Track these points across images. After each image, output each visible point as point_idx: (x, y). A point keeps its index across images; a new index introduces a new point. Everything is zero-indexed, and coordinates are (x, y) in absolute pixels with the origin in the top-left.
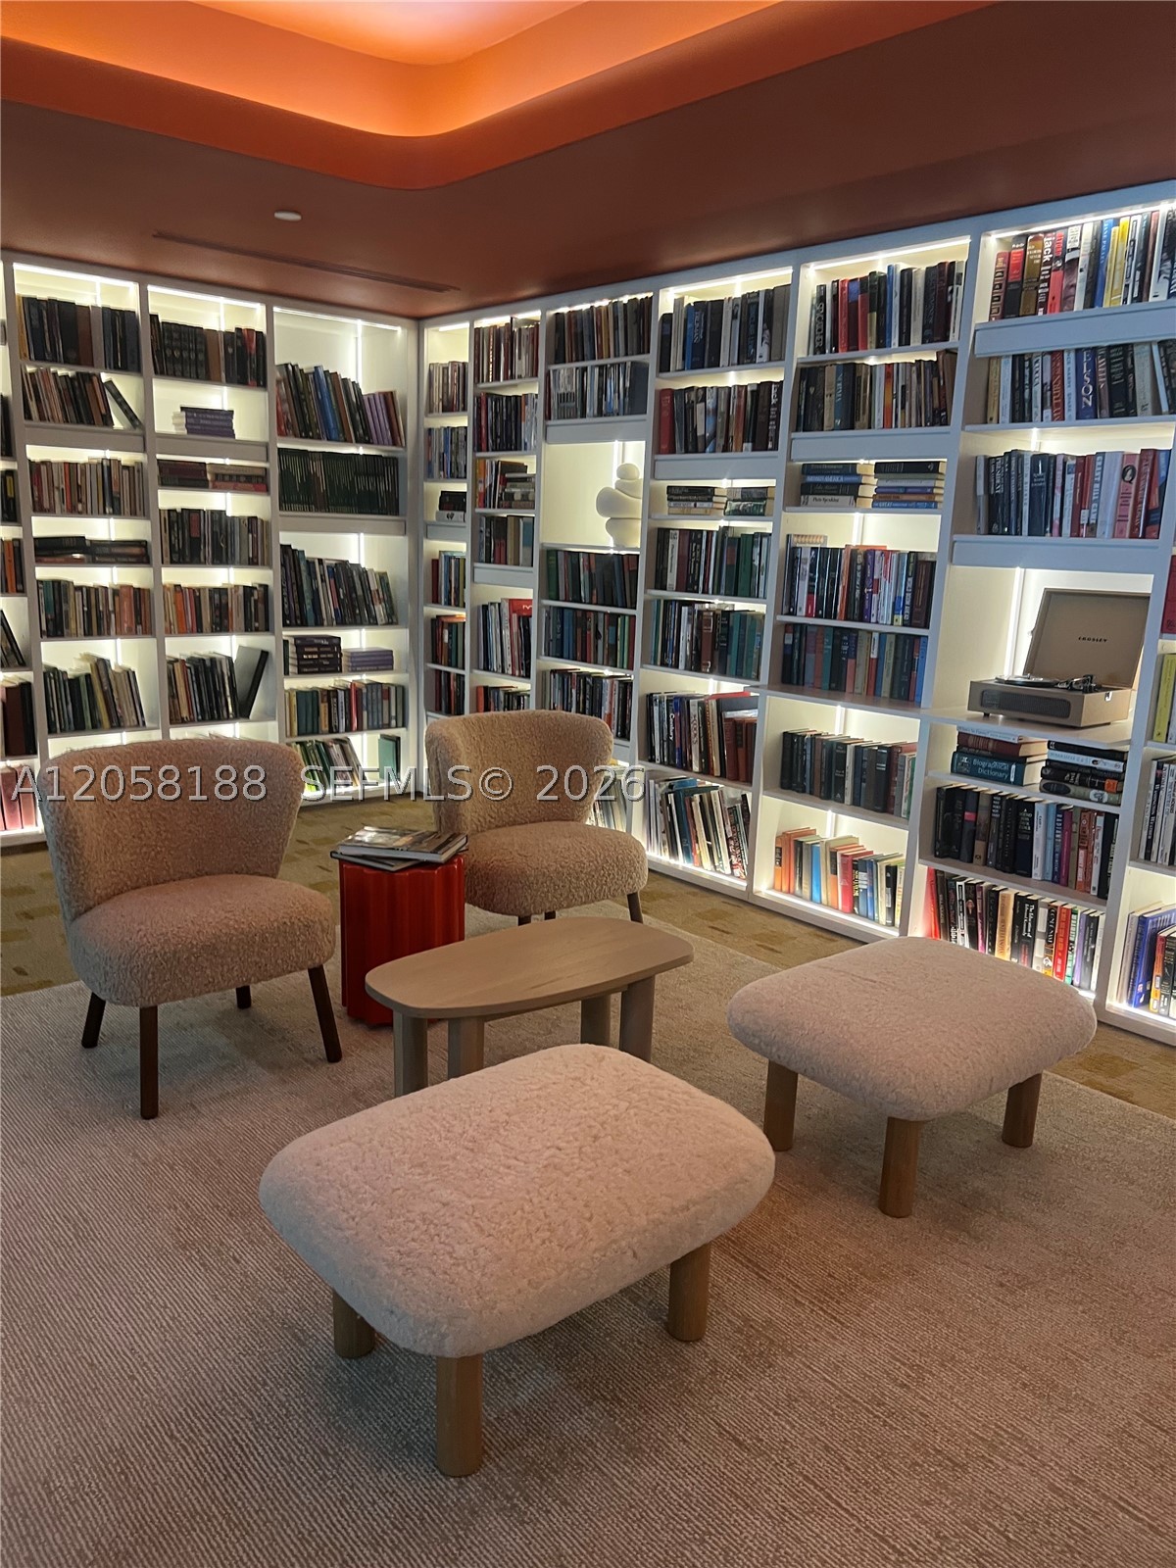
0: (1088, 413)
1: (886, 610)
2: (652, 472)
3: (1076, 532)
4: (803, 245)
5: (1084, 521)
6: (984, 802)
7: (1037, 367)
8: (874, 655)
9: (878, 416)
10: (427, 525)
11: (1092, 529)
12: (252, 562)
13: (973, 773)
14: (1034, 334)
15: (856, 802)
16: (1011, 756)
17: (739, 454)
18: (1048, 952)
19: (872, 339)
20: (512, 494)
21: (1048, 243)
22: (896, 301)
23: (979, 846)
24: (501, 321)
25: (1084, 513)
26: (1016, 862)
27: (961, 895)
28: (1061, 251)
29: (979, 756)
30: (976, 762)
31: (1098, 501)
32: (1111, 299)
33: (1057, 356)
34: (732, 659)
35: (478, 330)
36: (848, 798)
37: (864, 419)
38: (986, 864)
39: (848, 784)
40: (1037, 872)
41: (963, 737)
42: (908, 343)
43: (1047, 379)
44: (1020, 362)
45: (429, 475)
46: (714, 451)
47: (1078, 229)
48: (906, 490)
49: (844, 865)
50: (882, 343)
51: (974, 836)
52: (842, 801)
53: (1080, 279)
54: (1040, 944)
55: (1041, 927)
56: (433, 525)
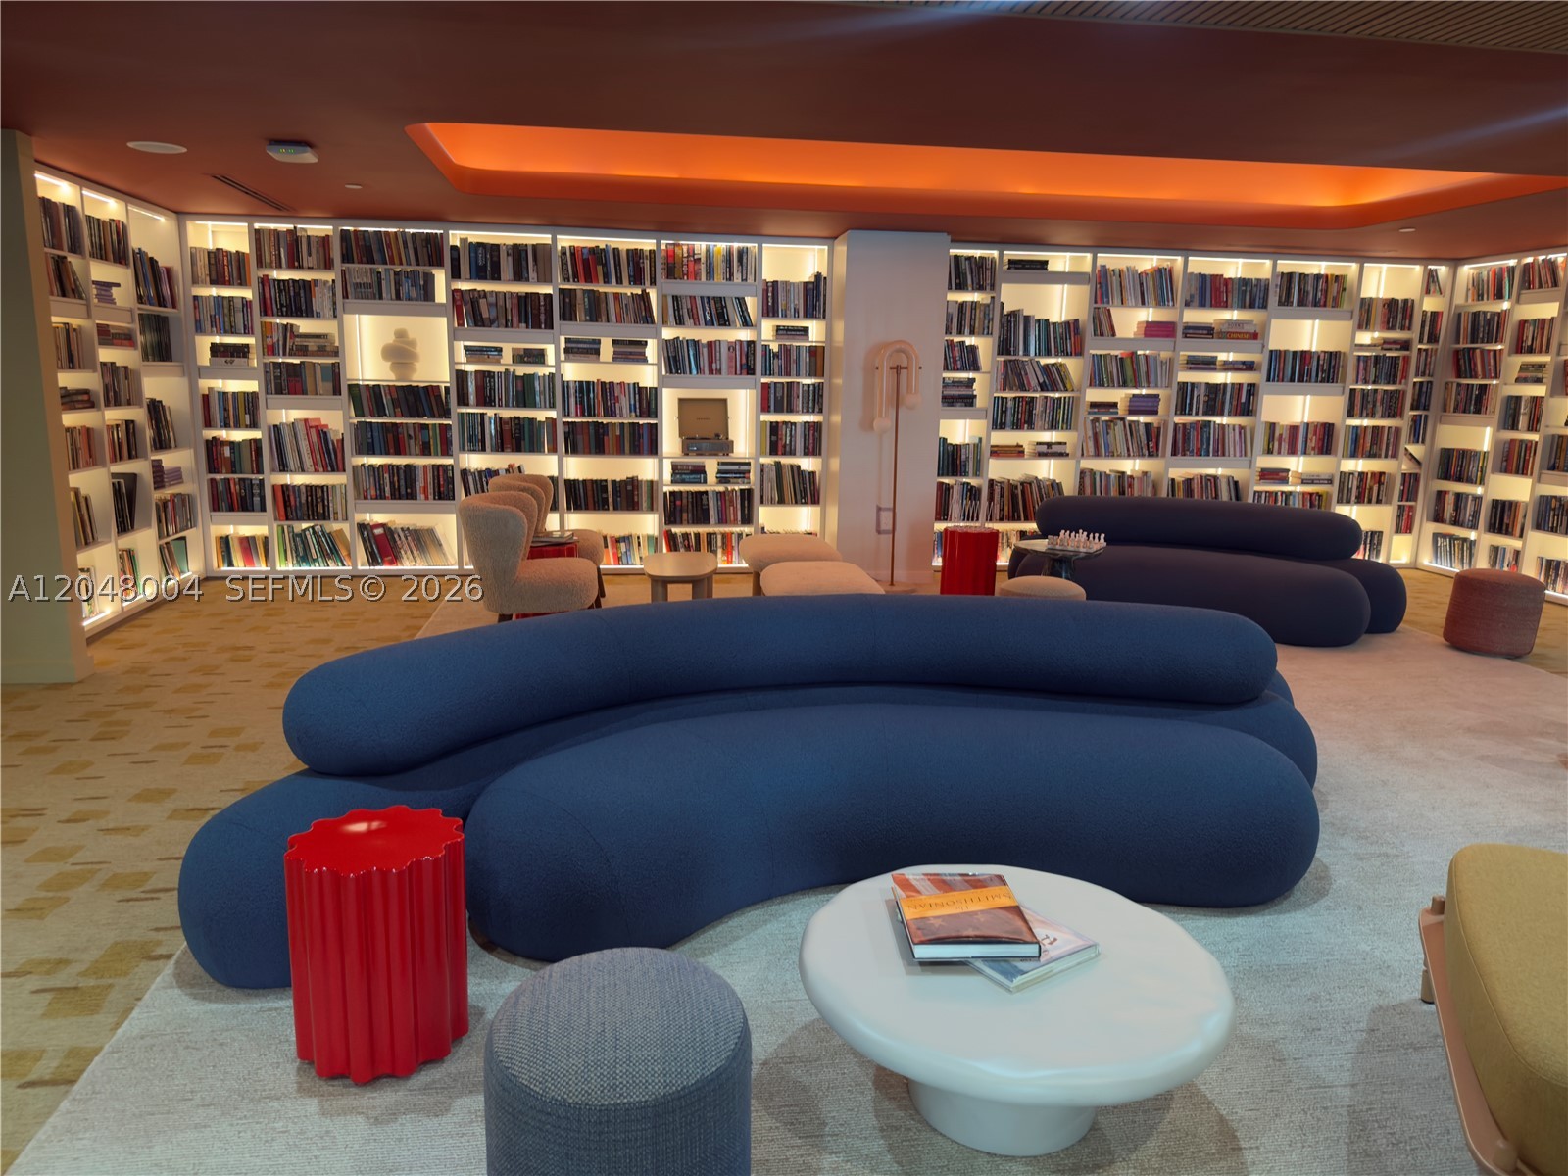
0: (710, 324)
1: (626, 410)
2: (453, 336)
3: (711, 372)
4: (555, 224)
5: (714, 368)
6: (684, 495)
7: (684, 301)
8: (618, 433)
9: (613, 317)
10: (200, 368)
11: (719, 372)
12: (129, 403)
13: (683, 482)
14: (684, 288)
15: (616, 508)
16: (699, 471)
17: (517, 330)
18: (723, 553)
19: (601, 278)
20: (306, 346)
21: (685, 249)
22: (612, 262)
23: (685, 515)
24: (284, 227)
25: (714, 365)
26: (704, 519)
27: (680, 540)
28: (691, 252)
29: (685, 474)
30: (684, 476)
31: (720, 360)
32: (719, 276)
33: (693, 298)
34: (526, 443)
35: (257, 232)
36: (611, 507)
37: (604, 318)
38: (688, 523)
39: (610, 500)
40: (712, 521)
41: (675, 467)
42: (622, 283)
43: (689, 306)
44: (675, 298)
45: (199, 329)
46: (498, 327)
47: (700, 246)
48: (631, 353)
49: (612, 541)
50: (607, 281)
51: (681, 511)
52: (608, 509)
53: (703, 267)
54: (720, 551)
55: (720, 543)
56: (206, 367)
